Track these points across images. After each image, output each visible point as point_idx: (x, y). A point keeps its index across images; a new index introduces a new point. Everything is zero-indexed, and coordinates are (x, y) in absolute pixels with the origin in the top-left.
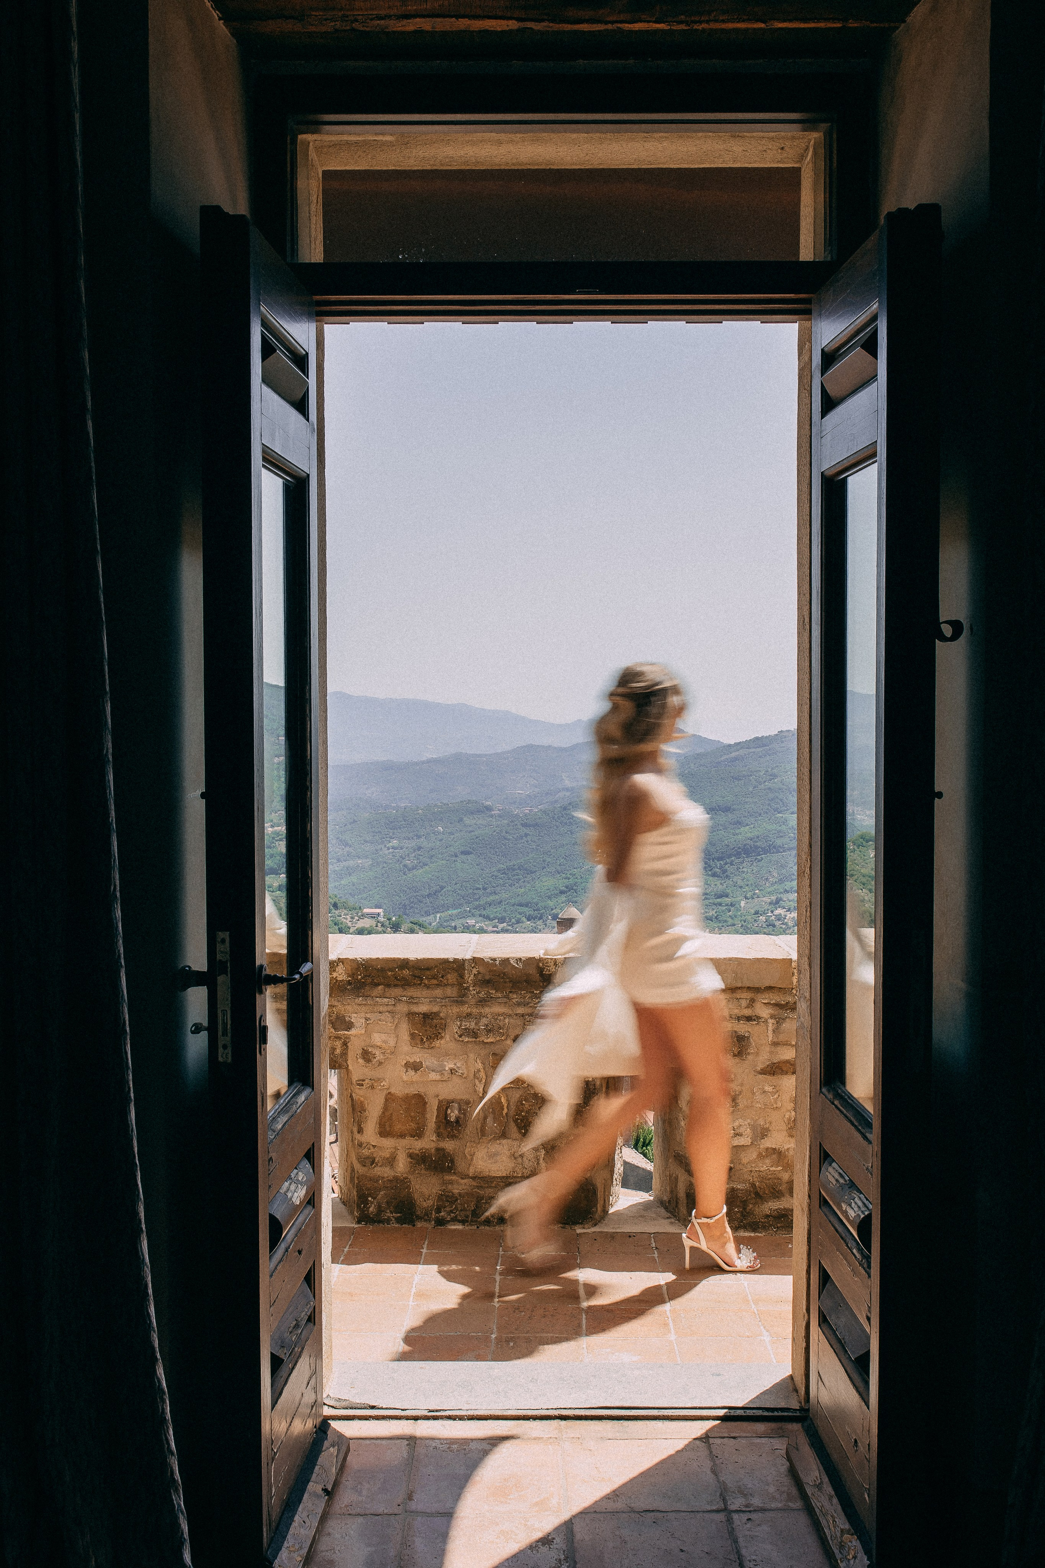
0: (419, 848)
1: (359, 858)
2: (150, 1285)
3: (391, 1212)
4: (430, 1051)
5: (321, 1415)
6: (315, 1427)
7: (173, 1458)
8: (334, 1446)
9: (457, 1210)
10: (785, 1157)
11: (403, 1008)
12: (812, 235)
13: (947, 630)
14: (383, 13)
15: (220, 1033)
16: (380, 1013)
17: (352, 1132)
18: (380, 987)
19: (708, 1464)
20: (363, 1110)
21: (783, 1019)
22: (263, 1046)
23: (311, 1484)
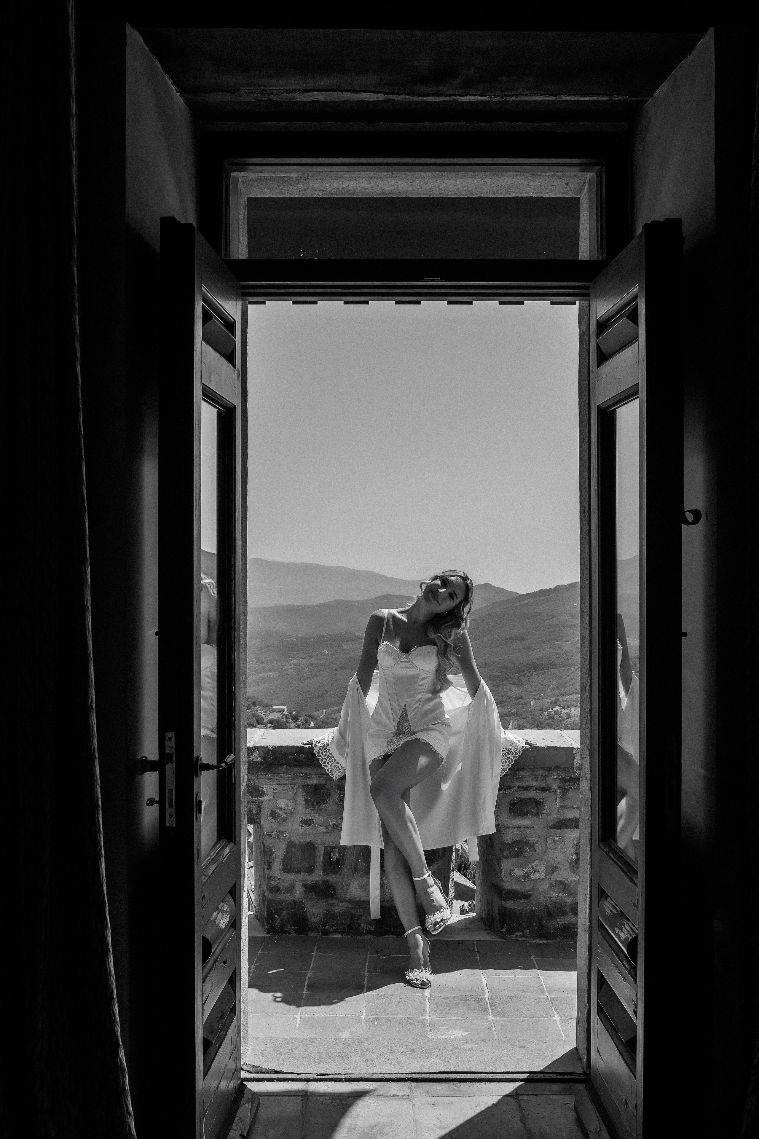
0: (312, 665)
1: (270, 671)
2: (115, 991)
3: (291, 926)
4: (319, 811)
5: (240, 1078)
6: (235, 1088)
7: (131, 1118)
8: (248, 1102)
9: (338, 924)
10: (569, 886)
11: (299, 781)
12: (588, 243)
13: (690, 517)
14: (291, 88)
15: (167, 805)
16: (283, 784)
17: (264, 869)
18: (285, 766)
19: (518, 1115)
20: (271, 852)
21: (567, 790)
22: (198, 815)
23: (232, 1131)
